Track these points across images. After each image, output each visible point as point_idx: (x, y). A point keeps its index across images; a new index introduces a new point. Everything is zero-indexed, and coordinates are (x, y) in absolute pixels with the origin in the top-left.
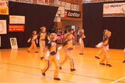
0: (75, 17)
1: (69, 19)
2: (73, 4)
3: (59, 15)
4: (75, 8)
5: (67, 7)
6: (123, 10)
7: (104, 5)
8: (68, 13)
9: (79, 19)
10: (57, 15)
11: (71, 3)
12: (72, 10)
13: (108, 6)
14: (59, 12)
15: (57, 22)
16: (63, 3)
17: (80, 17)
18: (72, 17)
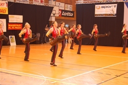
0: (68, 16)
1: (63, 18)
2: (67, 4)
3: (54, 14)
4: (69, 7)
5: (61, 7)
6: (113, 10)
7: (96, 6)
8: (62, 13)
9: (72, 19)
10: (52, 15)
11: (65, 3)
12: (66, 9)
13: (100, 7)
14: (53, 12)
15: (51, 21)
16: (57, 3)
17: (73, 17)
18: (66, 16)
